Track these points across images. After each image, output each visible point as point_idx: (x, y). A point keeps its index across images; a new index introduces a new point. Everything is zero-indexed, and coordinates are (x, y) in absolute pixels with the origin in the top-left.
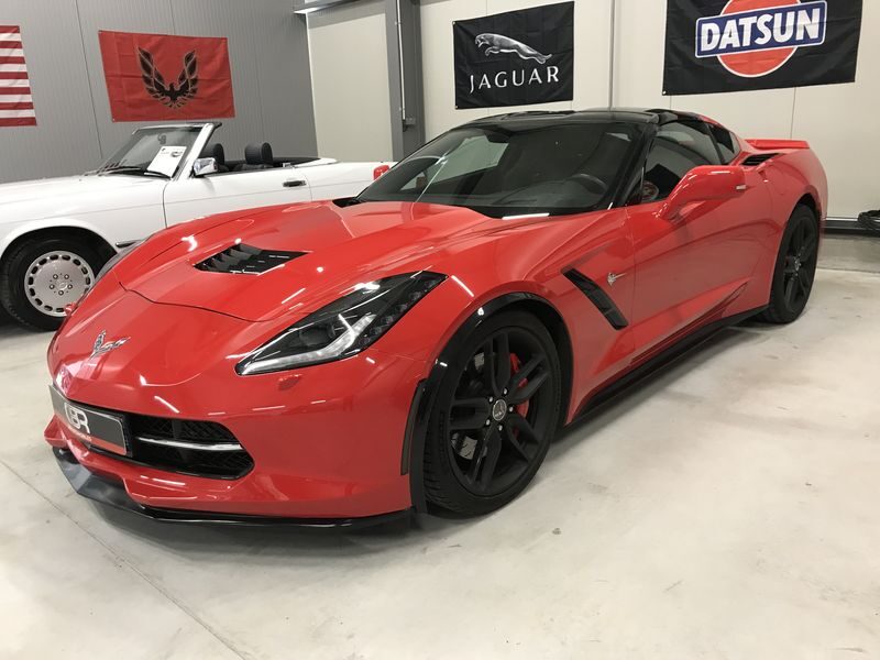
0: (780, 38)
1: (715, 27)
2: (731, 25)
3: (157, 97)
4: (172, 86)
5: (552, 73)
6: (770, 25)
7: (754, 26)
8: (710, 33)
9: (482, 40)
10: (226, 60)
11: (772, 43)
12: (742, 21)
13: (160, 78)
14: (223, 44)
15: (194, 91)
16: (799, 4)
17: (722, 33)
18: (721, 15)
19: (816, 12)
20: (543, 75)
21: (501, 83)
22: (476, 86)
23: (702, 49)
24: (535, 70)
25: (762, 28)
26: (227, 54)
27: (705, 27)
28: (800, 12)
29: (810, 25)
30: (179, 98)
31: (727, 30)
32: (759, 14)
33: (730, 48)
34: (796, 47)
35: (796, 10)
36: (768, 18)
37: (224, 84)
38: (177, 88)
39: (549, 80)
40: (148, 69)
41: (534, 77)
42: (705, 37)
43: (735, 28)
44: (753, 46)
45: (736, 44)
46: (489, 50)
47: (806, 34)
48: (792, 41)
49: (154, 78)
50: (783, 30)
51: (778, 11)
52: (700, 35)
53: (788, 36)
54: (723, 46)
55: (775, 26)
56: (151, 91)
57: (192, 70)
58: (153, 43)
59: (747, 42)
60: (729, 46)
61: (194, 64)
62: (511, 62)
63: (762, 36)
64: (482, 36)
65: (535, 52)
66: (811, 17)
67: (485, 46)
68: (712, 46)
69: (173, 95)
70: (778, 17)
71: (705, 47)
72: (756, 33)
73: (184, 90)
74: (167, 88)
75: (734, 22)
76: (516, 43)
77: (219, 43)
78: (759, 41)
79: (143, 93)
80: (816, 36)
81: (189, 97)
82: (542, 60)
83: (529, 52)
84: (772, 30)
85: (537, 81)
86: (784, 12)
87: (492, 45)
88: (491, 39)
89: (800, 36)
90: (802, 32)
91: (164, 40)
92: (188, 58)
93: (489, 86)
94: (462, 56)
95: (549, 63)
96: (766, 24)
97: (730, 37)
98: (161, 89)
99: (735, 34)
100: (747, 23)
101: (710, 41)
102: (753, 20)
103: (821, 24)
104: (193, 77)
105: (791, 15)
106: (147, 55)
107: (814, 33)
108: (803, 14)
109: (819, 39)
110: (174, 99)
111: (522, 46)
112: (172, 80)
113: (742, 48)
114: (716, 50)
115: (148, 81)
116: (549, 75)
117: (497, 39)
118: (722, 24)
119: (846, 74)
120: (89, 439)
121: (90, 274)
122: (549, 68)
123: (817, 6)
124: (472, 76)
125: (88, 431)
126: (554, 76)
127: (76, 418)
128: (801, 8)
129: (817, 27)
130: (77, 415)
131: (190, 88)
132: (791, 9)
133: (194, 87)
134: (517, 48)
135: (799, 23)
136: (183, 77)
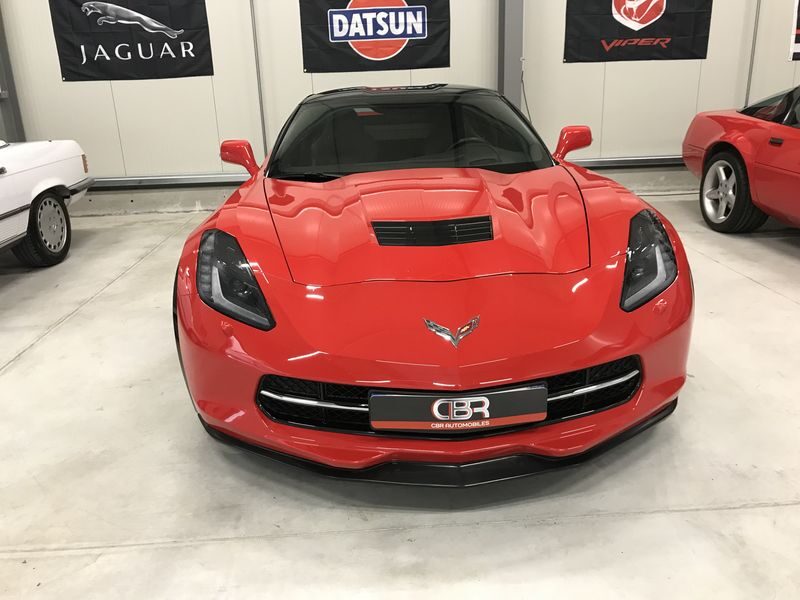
0: (395, 31)
1: (344, 19)
2: (356, 18)
5: (187, 47)
6: (387, 20)
7: (375, 20)
8: (341, 23)
9: (91, 8)
11: (390, 35)
12: (365, 15)
16: (407, 6)
17: (350, 24)
18: (347, 9)
19: (419, 14)
20: (177, 50)
22: (90, 58)
23: (336, 35)
24: (166, 44)
25: (380, 22)
27: (336, 18)
28: (408, 13)
29: (416, 23)
31: (354, 21)
32: (377, 11)
33: (357, 36)
34: (408, 39)
35: (405, 11)
36: (385, 15)
39: (184, 55)
41: (166, 50)
42: (336, 26)
43: (359, 21)
44: (376, 36)
45: (362, 34)
47: (413, 29)
48: (404, 34)
50: (397, 26)
51: (392, 10)
52: (332, 24)
53: (400, 31)
54: (352, 34)
55: (390, 22)
59: (370, 32)
60: (357, 35)
62: (134, 33)
63: (382, 29)
64: (91, 4)
65: (164, 27)
66: (416, 17)
67: (96, 16)
68: (343, 33)
70: (392, 15)
71: (337, 33)
75: (358, 15)
76: (137, 15)
78: (380, 32)
80: (421, 32)
82: (174, 34)
83: (156, 25)
84: (388, 24)
85: (170, 55)
86: (397, 11)
87: (105, 13)
88: (104, 9)
89: (410, 31)
90: (411, 28)
93: (108, 58)
94: (63, 23)
95: (181, 38)
96: (383, 19)
97: (357, 28)
100: (369, 17)
101: (341, 29)
102: (373, 15)
103: (424, 23)
105: (401, 15)
107: (419, 30)
108: (410, 15)
109: (423, 34)
111: (145, 18)
113: (367, 37)
114: (347, 37)
116: (184, 51)
117: (112, 9)
118: (349, 16)
119: (443, 62)
120: (486, 424)
122: (182, 43)
123: (419, 9)
124: (82, 47)
125: (487, 415)
126: (189, 51)
127: (467, 408)
128: (409, 10)
129: (421, 25)
130: (468, 405)
132: (401, 10)
134: (139, 19)
135: (408, 21)
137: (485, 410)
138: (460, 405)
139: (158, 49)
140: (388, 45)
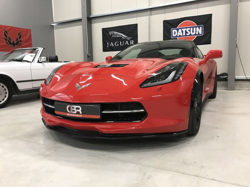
0: (192, 34)
1: (176, 31)
2: (180, 30)
3: (9, 45)
5: (132, 42)
6: (190, 30)
7: (186, 31)
8: (175, 32)
10: (30, 36)
11: (190, 35)
12: (183, 30)
13: (10, 39)
14: (30, 31)
15: (20, 44)
16: (196, 26)
17: (178, 32)
18: (177, 28)
19: (201, 28)
20: (129, 43)
21: (117, 44)
22: (109, 46)
23: (173, 36)
24: (127, 41)
26: (31, 34)
27: (174, 31)
28: (197, 28)
30: (15, 46)
31: (179, 31)
32: (187, 28)
33: (180, 36)
34: (196, 36)
35: (196, 27)
36: (189, 29)
37: (30, 42)
38: (15, 42)
40: (6, 36)
41: (127, 43)
42: (173, 33)
44: (186, 35)
45: (182, 35)
46: (113, 36)
47: (199, 33)
48: (195, 34)
49: (8, 39)
50: (193, 32)
51: (191, 27)
52: (172, 33)
53: (194, 33)
54: (178, 35)
56: (7, 43)
57: (20, 38)
58: (8, 28)
59: (184, 34)
61: (21, 36)
62: (120, 39)
63: (188, 33)
64: (111, 32)
65: (127, 37)
66: (199, 29)
67: (112, 35)
68: (175, 35)
69: (14, 44)
71: (174, 35)
73: (17, 43)
74: (12, 42)
75: (181, 29)
76: (121, 34)
77: (29, 31)
78: (187, 34)
79: (4, 43)
80: (201, 33)
81: (19, 46)
82: (129, 39)
83: (125, 36)
84: (190, 32)
85: (127, 44)
86: (193, 28)
87: (114, 34)
88: (114, 33)
89: (197, 33)
91: (12, 28)
92: (19, 34)
93: (113, 46)
94: (104, 37)
95: (131, 39)
96: (189, 30)
98: (10, 42)
99: (181, 33)
100: (184, 30)
101: (175, 34)
102: (185, 29)
103: (202, 30)
104: (20, 40)
105: (195, 28)
106: (6, 32)
107: (200, 33)
109: (202, 34)
110: (14, 46)
111: (123, 35)
112: (13, 40)
113: (183, 36)
114: (177, 36)
115: (6, 40)
116: (131, 43)
118: (178, 30)
119: (209, 42)
120: (80, 116)
121: (7, 91)
122: (131, 41)
123: (201, 26)
124: (108, 43)
125: (81, 113)
126: (132, 43)
127: (75, 109)
128: (197, 27)
129: (201, 31)
130: (75, 108)
131: (19, 43)
132: (195, 27)
133: (20, 43)
134: (121, 35)
135: (197, 30)
136: (17, 40)
137: (80, 111)
138: (73, 108)
139: (125, 43)
140: (190, 38)
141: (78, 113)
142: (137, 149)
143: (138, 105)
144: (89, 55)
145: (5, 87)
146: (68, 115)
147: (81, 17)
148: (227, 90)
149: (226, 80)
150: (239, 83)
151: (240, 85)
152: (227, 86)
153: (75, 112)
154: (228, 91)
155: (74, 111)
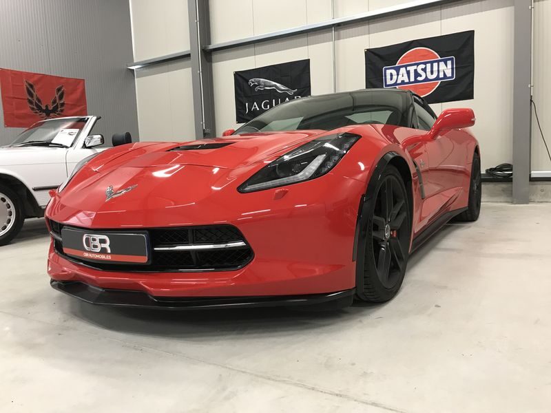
0: (431, 77)
1: (394, 72)
2: (403, 70)
3: (36, 113)
4: (47, 106)
6: (424, 70)
7: (416, 71)
8: (391, 75)
9: (253, 82)
10: (83, 93)
11: (426, 79)
12: (408, 68)
13: (39, 101)
14: (82, 83)
15: (62, 111)
16: (440, 58)
17: (398, 75)
18: (397, 65)
19: (449, 63)
21: (266, 107)
22: (250, 110)
23: (388, 83)
24: (287, 98)
25: (420, 71)
26: (84, 89)
27: (388, 72)
28: (440, 63)
29: (446, 70)
30: (51, 114)
31: (400, 73)
32: (418, 64)
33: (403, 82)
34: (440, 81)
35: (438, 62)
36: (423, 66)
37: (81, 108)
38: (51, 108)
40: (31, 94)
42: (388, 77)
43: (405, 72)
44: (416, 81)
45: (407, 80)
46: (257, 88)
47: (444, 74)
48: (438, 78)
49: (35, 100)
50: (432, 73)
51: (429, 62)
52: (385, 76)
53: (435, 75)
54: (399, 82)
55: (427, 70)
56: (33, 109)
57: (61, 97)
58: (36, 78)
59: (412, 79)
61: (62, 94)
62: (272, 94)
63: (421, 76)
64: (253, 80)
65: (287, 88)
66: (446, 66)
67: (255, 86)
68: (393, 82)
69: (47, 112)
70: (429, 66)
71: (389, 82)
72: (417, 74)
73: (55, 109)
74: (44, 108)
75: (404, 69)
76: (274, 83)
77: (78, 83)
78: (419, 79)
79: (27, 110)
81: (58, 114)
82: (291, 93)
83: (283, 88)
84: (426, 72)
86: (432, 63)
87: (259, 85)
88: (259, 82)
89: (441, 75)
90: (443, 73)
91: (43, 77)
92: (59, 90)
93: (258, 109)
96: (422, 69)
97: (403, 77)
98: (39, 108)
99: (406, 75)
100: (412, 69)
101: (391, 79)
102: (415, 67)
103: (452, 69)
104: (62, 102)
105: (435, 65)
106: (31, 86)
107: (449, 74)
108: (442, 64)
109: (452, 77)
110: (48, 115)
111: (278, 85)
112: (47, 103)
113: (410, 83)
114: (396, 84)
115: (31, 102)
117: (262, 81)
119: (469, 95)
120: (109, 257)
121: (13, 209)
122: (295, 97)
123: (449, 59)
124: (247, 104)
125: (109, 251)
127: (97, 243)
128: (441, 61)
129: (451, 71)
130: (98, 241)
131: (59, 109)
132: (435, 61)
133: (62, 108)
134: (275, 86)
135: (440, 69)
136: (55, 102)
137: (107, 246)
138: (94, 240)
140: (425, 87)
141: (103, 251)
142: (238, 334)
143: (231, 232)
144: (208, 131)
145: (8, 201)
146: (86, 255)
147: (189, 49)
148: (512, 203)
149: (508, 179)
150: (539, 186)
151: (542, 191)
152: (512, 194)
153: (98, 250)
154: (513, 205)
155: (95, 246)
